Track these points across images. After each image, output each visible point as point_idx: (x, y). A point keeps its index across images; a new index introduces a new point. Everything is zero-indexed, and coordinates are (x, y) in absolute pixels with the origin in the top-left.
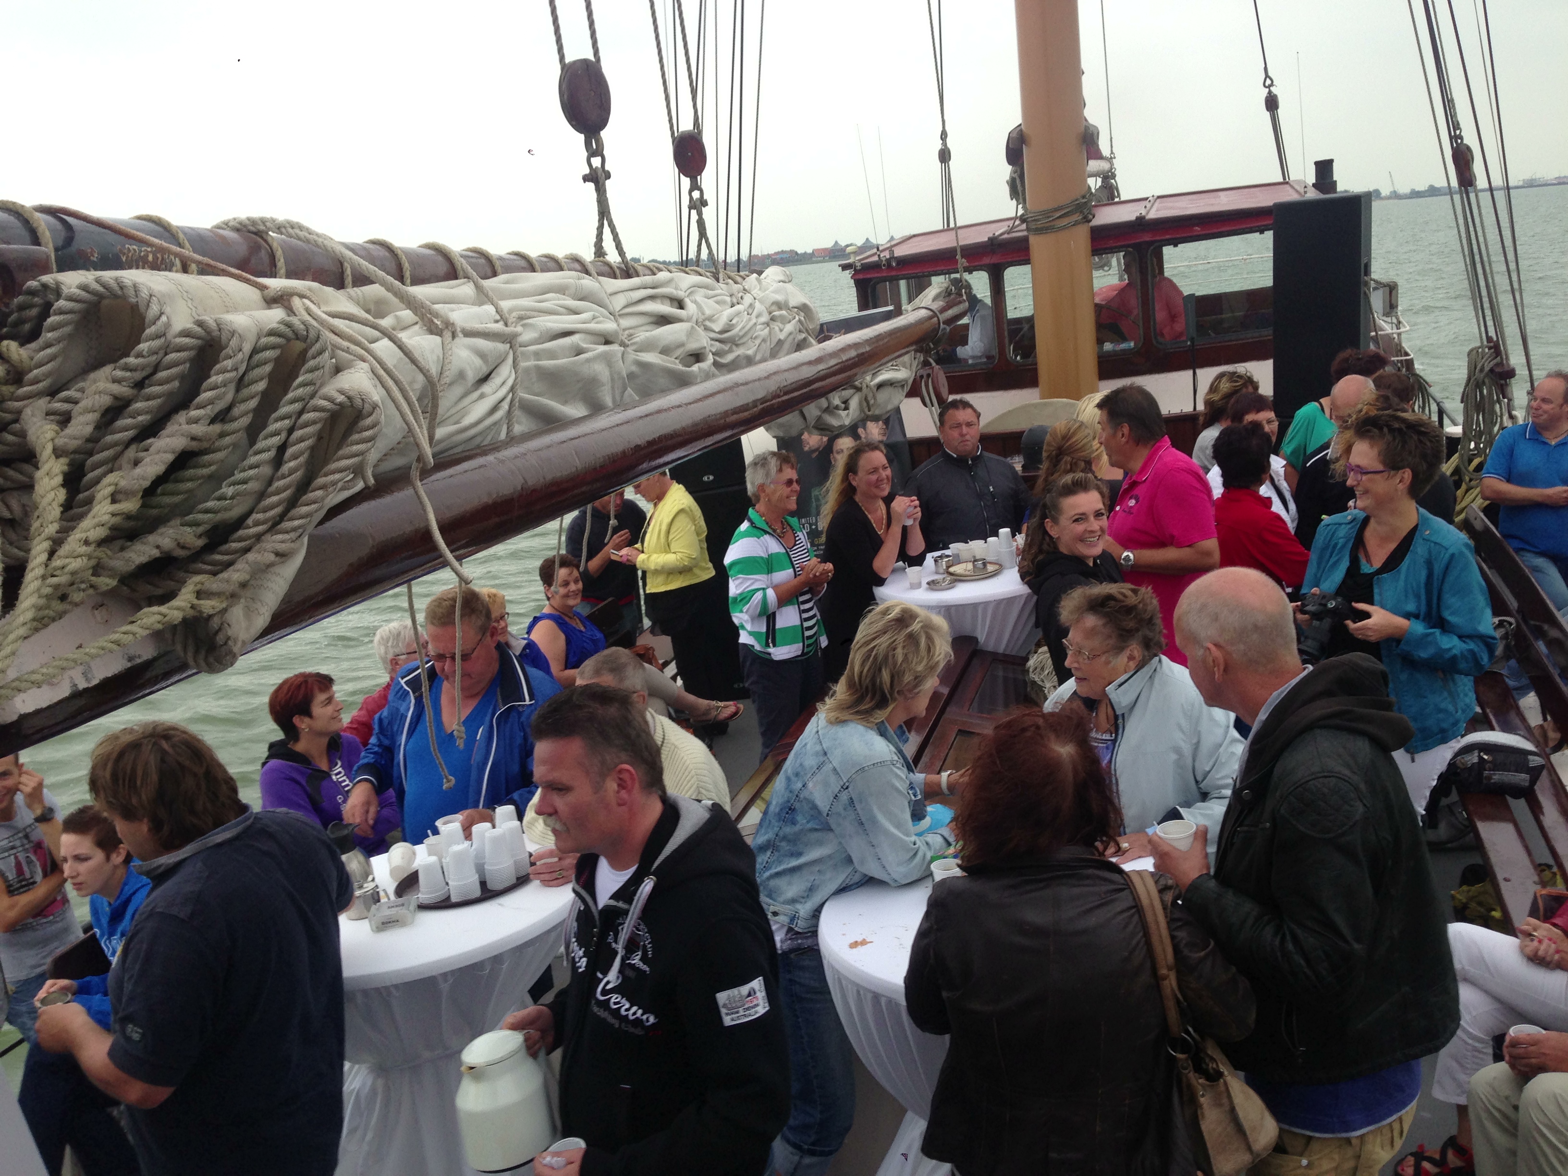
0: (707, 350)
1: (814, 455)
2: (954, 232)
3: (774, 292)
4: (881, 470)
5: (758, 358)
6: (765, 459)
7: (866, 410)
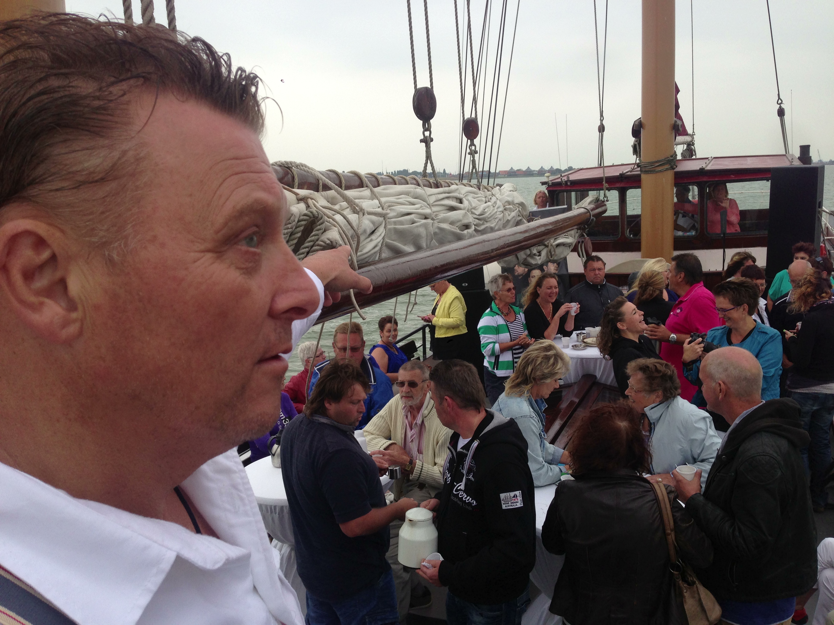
0: (472, 223)
1: (520, 278)
2: (603, 168)
3: (507, 196)
4: (554, 288)
5: (496, 228)
6: (496, 279)
7: (550, 257)
